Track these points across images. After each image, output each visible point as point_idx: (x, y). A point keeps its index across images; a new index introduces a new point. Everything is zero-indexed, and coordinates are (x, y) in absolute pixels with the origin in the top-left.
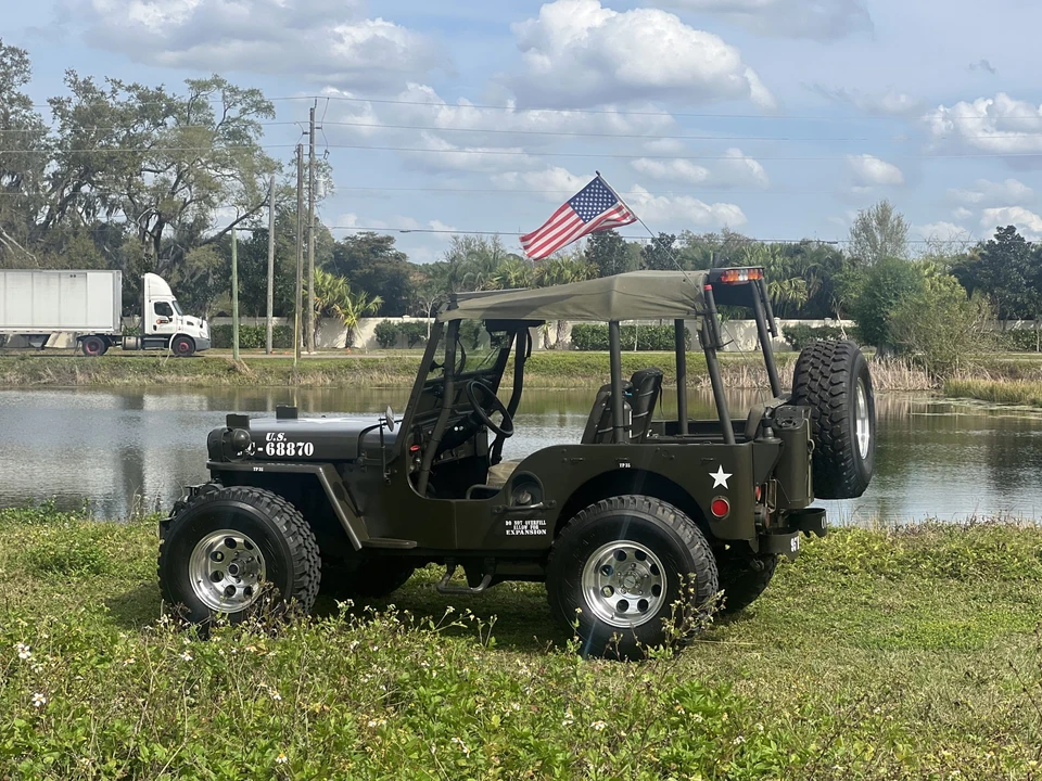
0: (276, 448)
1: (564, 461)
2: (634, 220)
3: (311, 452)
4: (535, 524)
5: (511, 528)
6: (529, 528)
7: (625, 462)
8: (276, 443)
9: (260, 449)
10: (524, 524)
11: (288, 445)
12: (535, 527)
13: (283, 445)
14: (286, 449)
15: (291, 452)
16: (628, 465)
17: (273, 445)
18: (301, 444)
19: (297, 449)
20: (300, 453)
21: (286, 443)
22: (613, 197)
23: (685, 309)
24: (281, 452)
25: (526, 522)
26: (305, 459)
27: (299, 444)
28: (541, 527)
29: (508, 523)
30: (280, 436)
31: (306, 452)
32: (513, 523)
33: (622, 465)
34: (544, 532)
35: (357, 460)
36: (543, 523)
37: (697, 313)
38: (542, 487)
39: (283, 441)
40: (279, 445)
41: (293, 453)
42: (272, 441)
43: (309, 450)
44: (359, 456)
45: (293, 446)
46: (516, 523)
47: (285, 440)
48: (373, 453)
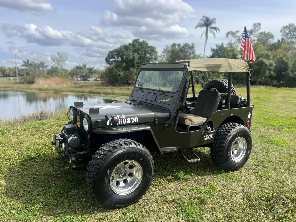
3: (137, 121)
4: (211, 135)
5: (205, 138)
6: (209, 137)
7: (232, 114)
8: (122, 119)
11: (128, 119)
12: (211, 137)
13: (126, 120)
14: (127, 121)
16: (233, 115)
18: (133, 118)
19: (131, 120)
20: (133, 122)
23: (246, 69)
24: (125, 122)
25: (209, 135)
26: (135, 124)
27: (132, 118)
28: (212, 136)
29: (205, 136)
30: (124, 116)
31: (135, 122)
33: (231, 115)
34: (213, 137)
35: (155, 122)
36: (213, 135)
37: (249, 70)
38: (214, 124)
39: (125, 118)
40: (124, 120)
41: (130, 122)
42: (121, 118)
43: (136, 120)
44: (155, 120)
45: (130, 119)
46: (207, 136)
47: (126, 117)
48: (160, 118)
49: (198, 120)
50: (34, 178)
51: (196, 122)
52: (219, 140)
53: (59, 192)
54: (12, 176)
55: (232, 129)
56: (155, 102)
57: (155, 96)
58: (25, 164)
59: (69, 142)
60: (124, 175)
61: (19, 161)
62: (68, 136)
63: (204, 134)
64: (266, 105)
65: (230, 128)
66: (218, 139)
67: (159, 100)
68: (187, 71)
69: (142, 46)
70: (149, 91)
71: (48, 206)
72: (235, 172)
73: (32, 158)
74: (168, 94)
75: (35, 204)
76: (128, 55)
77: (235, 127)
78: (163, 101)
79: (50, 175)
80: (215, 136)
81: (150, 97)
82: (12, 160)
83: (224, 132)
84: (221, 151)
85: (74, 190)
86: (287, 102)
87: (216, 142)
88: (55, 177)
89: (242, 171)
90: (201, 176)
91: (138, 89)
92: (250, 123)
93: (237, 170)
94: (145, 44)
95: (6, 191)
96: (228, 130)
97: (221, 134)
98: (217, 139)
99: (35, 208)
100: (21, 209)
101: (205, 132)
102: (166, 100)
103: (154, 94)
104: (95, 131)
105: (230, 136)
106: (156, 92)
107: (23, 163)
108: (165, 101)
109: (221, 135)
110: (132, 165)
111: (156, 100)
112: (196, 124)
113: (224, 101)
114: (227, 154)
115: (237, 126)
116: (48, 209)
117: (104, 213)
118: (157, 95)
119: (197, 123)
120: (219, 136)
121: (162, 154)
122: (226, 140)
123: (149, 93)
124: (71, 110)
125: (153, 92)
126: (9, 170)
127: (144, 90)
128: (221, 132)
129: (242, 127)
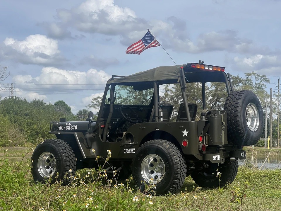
1: (140, 129)
2: (159, 45)
4: (132, 150)
5: (125, 151)
6: (130, 151)
7: (157, 128)
9: (64, 128)
10: (129, 150)
12: (132, 151)
14: (70, 127)
16: (158, 129)
17: (67, 126)
18: (74, 126)
22: (153, 38)
23: (175, 76)
25: (130, 149)
26: (75, 131)
28: (134, 151)
29: (125, 150)
30: (69, 124)
31: (75, 128)
32: (126, 149)
33: (156, 129)
34: (134, 152)
36: (134, 149)
38: (134, 137)
41: (72, 129)
45: (72, 126)
46: (127, 149)
63: (123, 147)
101: (124, 145)
121: (85, 158)
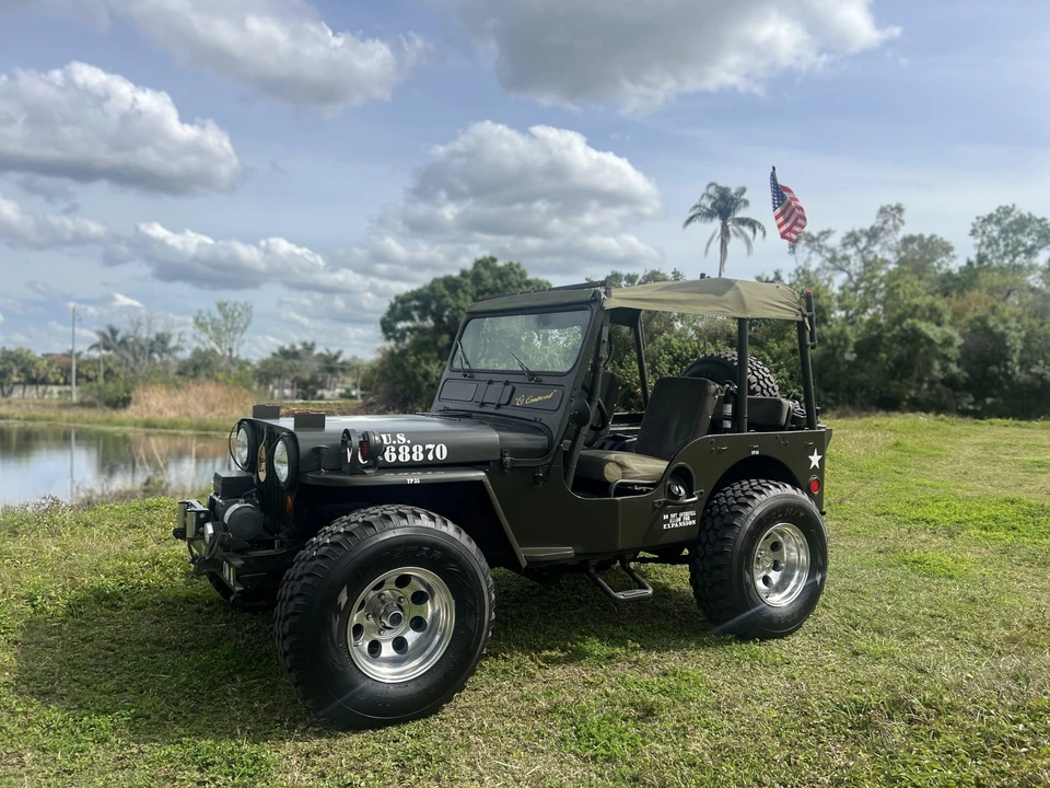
0: (397, 453)
1: (712, 452)
3: (444, 457)
4: (687, 515)
5: (667, 521)
6: (682, 520)
7: (755, 449)
8: (397, 446)
10: (678, 516)
11: (414, 449)
12: (687, 519)
13: (407, 449)
14: (411, 453)
15: (418, 456)
16: (757, 453)
17: (393, 449)
19: (426, 452)
20: (430, 457)
21: (411, 447)
24: (404, 457)
25: (681, 515)
26: (436, 465)
27: (427, 447)
28: (692, 518)
29: (666, 517)
30: (402, 438)
31: (439, 457)
32: (670, 517)
33: (753, 452)
34: (694, 522)
35: (501, 460)
36: (693, 513)
37: (804, 316)
38: (694, 477)
39: (406, 444)
40: (401, 449)
41: (421, 457)
42: (392, 444)
43: (442, 453)
44: (502, 456)
45: (421, 448)
46: (673, 516)
47: (409, 442)
48: (517, 452)
49: (643, 467)
50: (109, 649)
51: (636, 469)
52: (715, 530)
53: (186, 685)
54: (37, 643)
55: (755, 495)
56: (509, 406)
57: (509, 388)
58: (81, 613)
59: (226, 520)
60: (396, 620)
61: (61, 602)
62: (226, 503)
63: (661, 509)
64: (924, 468)
65: (750, 493)
66: (712, 528)
67: (519, 401)
68: (602, 308)
69: (505, 279)
70: (491, 377)
71: (148, 717)
72: (774, 642)
73: (107, 598)
74: (545, 380)
75: (106, 712)
76: (459, 308)
77: (764, 490)
78: (533, 400)
79: (159, 643)
80: (702, 519)
81: (494, 394)
82: (39, 598)
83: (729, 507)
84: (720, 567)
85: (234, 680)
86: (999, 460)
87: (704, 539)
88: (175, 649)
89: (798, 639)
90: (659, 651)
91: (460, 375)
92: (820, 484)
93: (781, 636)
94: (515, 273)
95: (17, 680)
96: (743, 500)
97: (720, 511)
98: (708, 527)
99: (104, 721)
100: (61, 724)
101: (666, 503)
102: (540, 398)
103: (507, 383)
104: (310, 477)
105: (748, 516)
106: (511, 378)
107: (73, 609)
108: (536, 400)
109: (719, 514)
110: (423, 589)
111: (512, 403)
112: (636, 478)
113: (729, 409)
114: (741, 577)
115: (771, 487)
116: (146, 726)
117: (325, 740)
118: (515, 385)
119: (643, 474)
120: (713, 518)
121: (524, 563)
122: (737, 530)
123: (490, 382)
124: (242, 431)
125: (504, 378)
126: (30, 626)
127: (477, 376)
128: (720, 507)
129: (789, 490)
